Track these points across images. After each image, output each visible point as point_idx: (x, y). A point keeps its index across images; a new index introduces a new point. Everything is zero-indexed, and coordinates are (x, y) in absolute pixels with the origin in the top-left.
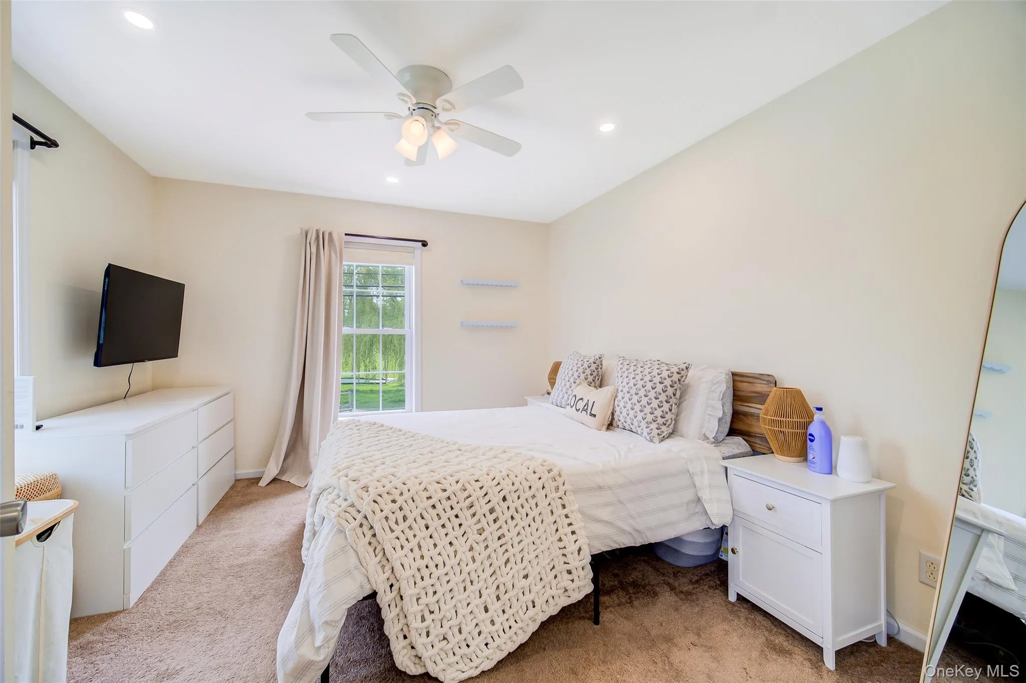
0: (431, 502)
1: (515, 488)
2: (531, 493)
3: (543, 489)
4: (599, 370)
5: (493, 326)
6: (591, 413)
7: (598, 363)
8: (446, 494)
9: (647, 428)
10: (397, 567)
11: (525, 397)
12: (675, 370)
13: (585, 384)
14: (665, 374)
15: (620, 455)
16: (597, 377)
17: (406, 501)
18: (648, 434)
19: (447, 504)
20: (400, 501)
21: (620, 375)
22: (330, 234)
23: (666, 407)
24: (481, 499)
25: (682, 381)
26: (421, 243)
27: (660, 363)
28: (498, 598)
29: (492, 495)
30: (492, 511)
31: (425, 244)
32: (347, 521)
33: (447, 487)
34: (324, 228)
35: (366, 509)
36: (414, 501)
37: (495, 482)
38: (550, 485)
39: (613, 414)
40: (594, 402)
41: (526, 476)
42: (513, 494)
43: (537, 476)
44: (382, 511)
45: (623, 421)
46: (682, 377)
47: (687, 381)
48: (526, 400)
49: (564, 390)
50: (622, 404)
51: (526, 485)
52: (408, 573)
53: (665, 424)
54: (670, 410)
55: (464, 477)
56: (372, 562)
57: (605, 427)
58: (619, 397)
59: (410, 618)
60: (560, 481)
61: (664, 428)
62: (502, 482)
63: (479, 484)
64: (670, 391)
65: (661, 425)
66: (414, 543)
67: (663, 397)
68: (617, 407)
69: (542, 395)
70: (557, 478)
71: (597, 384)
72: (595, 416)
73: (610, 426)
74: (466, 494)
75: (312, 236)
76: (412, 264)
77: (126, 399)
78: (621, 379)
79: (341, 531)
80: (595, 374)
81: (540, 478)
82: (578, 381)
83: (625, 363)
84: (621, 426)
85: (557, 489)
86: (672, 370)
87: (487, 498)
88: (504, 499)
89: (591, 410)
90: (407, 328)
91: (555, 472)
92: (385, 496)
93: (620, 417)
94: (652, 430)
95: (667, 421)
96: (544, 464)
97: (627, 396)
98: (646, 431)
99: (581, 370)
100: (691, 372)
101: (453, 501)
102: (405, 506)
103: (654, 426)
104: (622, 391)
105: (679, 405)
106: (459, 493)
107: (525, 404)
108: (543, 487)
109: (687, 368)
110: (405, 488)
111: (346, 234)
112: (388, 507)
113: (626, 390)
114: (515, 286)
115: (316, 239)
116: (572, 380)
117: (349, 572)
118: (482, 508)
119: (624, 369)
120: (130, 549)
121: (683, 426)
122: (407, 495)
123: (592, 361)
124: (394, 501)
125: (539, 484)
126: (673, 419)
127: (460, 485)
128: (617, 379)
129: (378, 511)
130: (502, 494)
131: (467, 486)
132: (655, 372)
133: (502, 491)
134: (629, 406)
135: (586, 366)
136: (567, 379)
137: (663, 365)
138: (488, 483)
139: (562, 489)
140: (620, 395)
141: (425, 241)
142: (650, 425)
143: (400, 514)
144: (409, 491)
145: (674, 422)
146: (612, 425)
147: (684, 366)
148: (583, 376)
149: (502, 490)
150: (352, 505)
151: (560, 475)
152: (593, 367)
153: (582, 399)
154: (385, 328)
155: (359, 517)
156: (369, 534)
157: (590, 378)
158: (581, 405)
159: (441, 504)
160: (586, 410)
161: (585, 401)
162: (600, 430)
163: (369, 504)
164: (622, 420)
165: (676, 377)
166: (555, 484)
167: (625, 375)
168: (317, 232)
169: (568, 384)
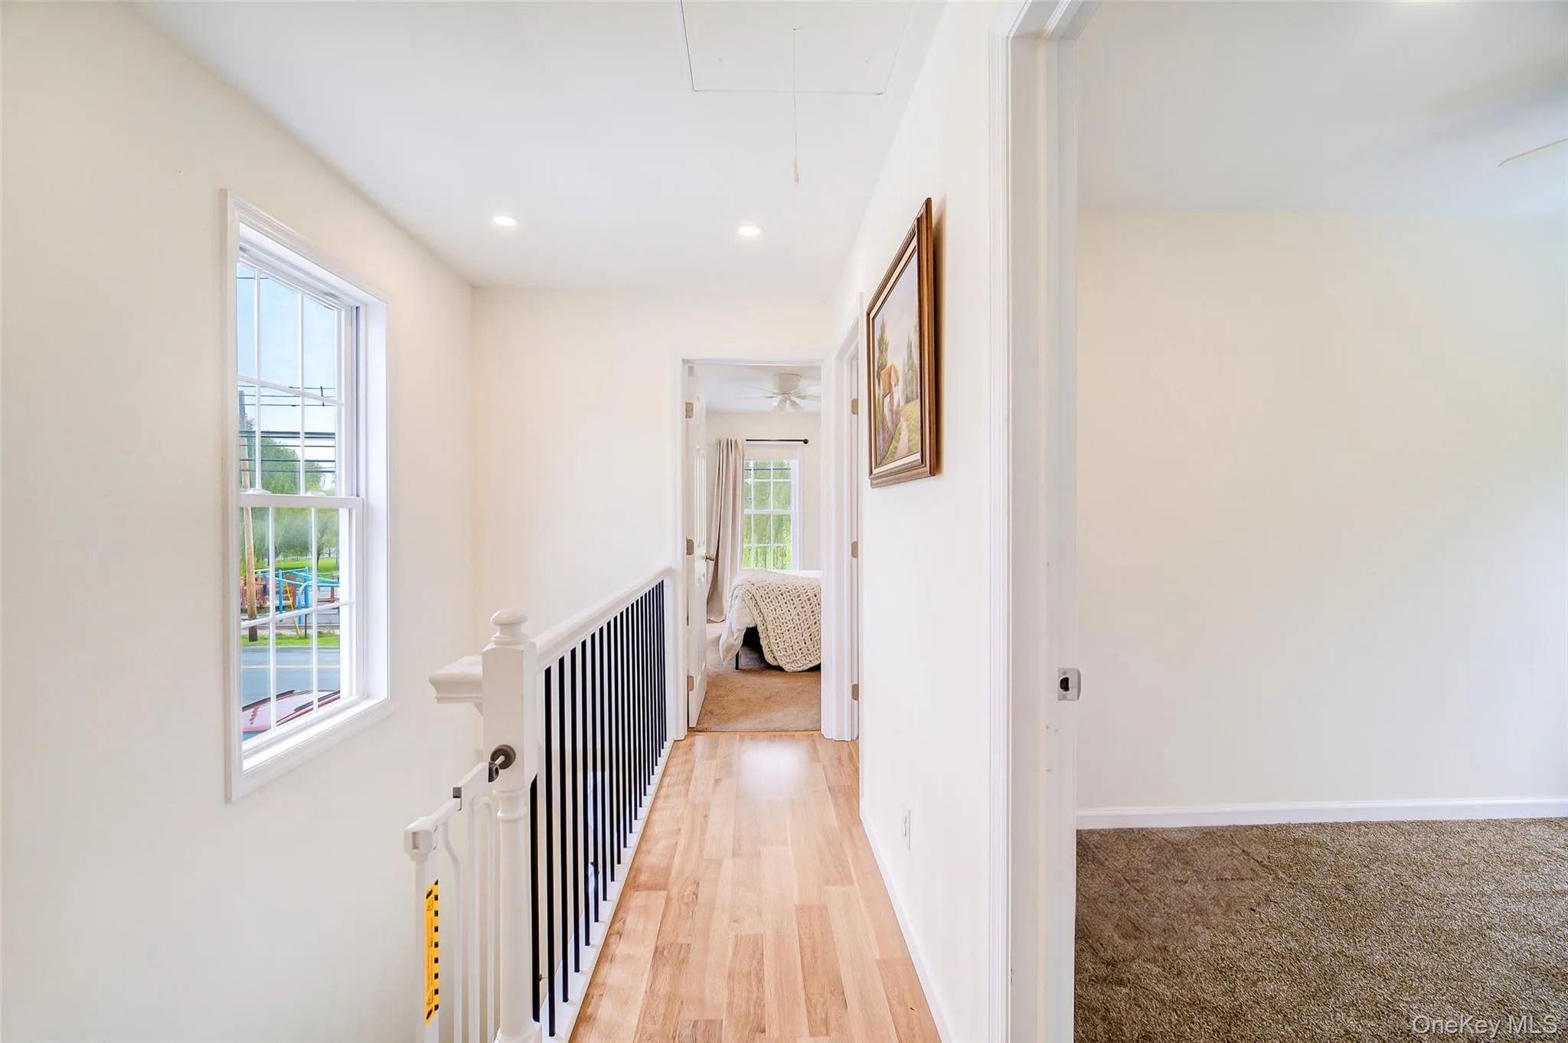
0: (781, 593)
8: (788, 590)
10: (766, 616)
17: (770, 591)
20: (768, 590)
22: (736, 441)
24: (804, 594)
26: (803, 442)
28: (811, 640)
30: (809, 600)
33: (789, 587)
34: (732, 436)
35: (753, 592)
36: (773, 591)
44: (760, 594)
52: (770, 619)
56: (756, 613)
59: (771, 638)
63: (803, 588)
66: (773, 608)
74: (797, 591)
75: (724, 444)
76: (796, 459)
79: (743, 600)
88: (815, 596)
90: (792, 509)
101: (791, 594)
102: (770, 593)
106: (794, 591)
110: (770, 586)
112: (762, 592)
117: (746, 615)
118: (804, 597)
122: (771, 589)
124: (765, 590)
127: (795, 587)
129: (758, 593)
131: (798, 588)
141: (807, 440)
143: (767, 596)
144: (772, 587)
150: (748, 591)
154: (776, 510)
155: (750, 595)
156: (755, 602)
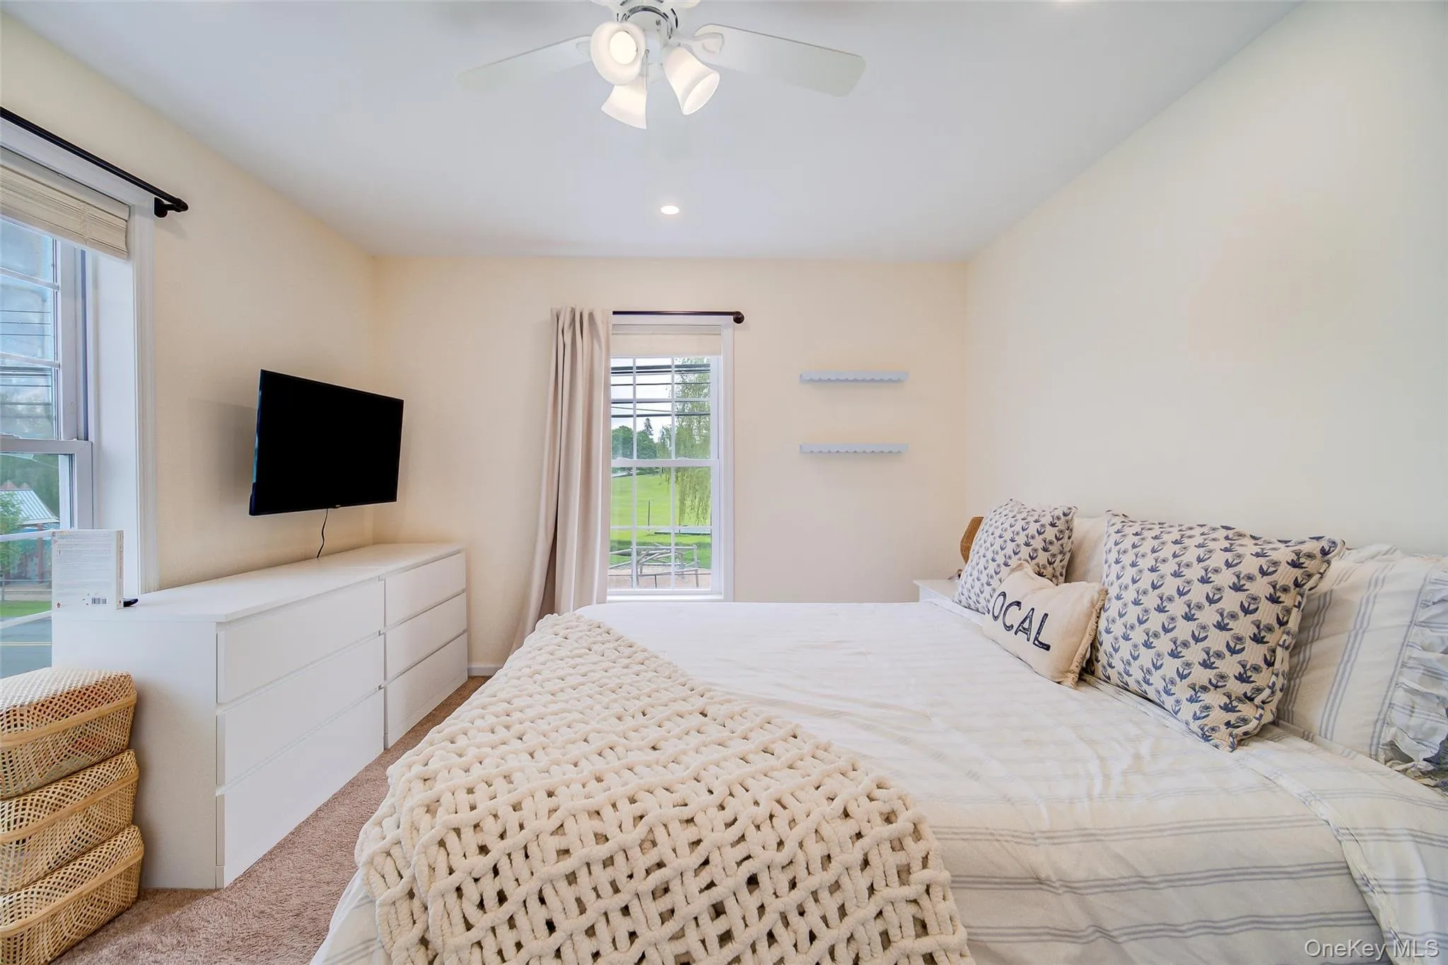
0: (567, 865)
1: (782, 857)
2: (829, 877)
3: (862, 870)
4: (1065, 540)
5: (873, 452)
6: (1036, 639)
7: (1064, 524)
8: (604, 850)
9: (1191, 700)
11: (915, 582)
12: (1285, 554)
13: (1029, 569)
14: (1250, 565)
15: (1107, 777)
16: (1059, 557)
17: (509, 855)
18: (1196, 718)
19: (603, 877)
20: (497, 848)
21: (1113, 556)
22: (591, 315)
23: (1254, 654)
24: (689, 875)
25: (1307, 587)
26: (732, 317)
27: (1233, 536)
29: (720, 867)
30: (718, 911)
31: (739, 318)
32: (383, 876)
33: (612, 831)
34: (584, 306)
35: (418, 860)
36: (527, 856)
37: (734, 832)
38: (887, 860)
39: (1094, 646)
40: (1046, 615)
41: (819, 824)
42: (776, 872)
43: (850, 827)
44: (451, 872)
45: (1122, 671)
46: (1310, 576)
47: (1324, 586)
48: (917, 588)
49: (984, 579)
50: (1118, 629)
51: (816, 850)
53: (1251, 699)
54: (1270, 664)
55: (658, 808)
57: (1072, 678)
58: (1112, 612)
60: (915, 850)
61: (1247, 710)
62: (751, 833)
63: (691, 833)
64: (1267, 613)
65: (1239, 700)
67: (1244, 627)
68: (1103, 633)
69: (950, 579)
70: (909, 842)
71: (1059, 570)
72: (1047, 648)
73: (1087, 672)
74: (652, 857)
75: (565, 319)
76: (719, 354)
77: (319, 558)
78: (1116, 569)
79: (371, 901)
80: (1054, 549)
81: (859, 835)
82: (1014, 562)
83: (1129, 531)
84: (1115, 678)
85: (904, 873)
86: (1274, 556)
87: (705, 877)
88: (753, 883)
89: (1038, 633)
90: (713, 457)
91: (902, 824)
92: (468, 833)
93: (1115, 657)
94: (1207, 708)
95: (1259, 690)
96: (877, 793)
97: (1133, 613)
98: (1188, 710)
99: (1021, 539)
100: (1338, 565)
101: (620, 870)
102: (504, 866)
103: (1214, 699)
104: (1119, 598)
105: (1295, 649)
106: (635, 853)
107: (914, 597)
108: (866, 863)
109: (1324, 553)
110: (512, 819)
111: (615, 313)
112: (467, 863)
113: (1130, 595)
114: (899, 381)
115: (570, 325)
116: (1000, 559)
118: (689, 900)
119: (1127, 544)
120: (222, 796)
121: (1312, 709)
122: (515, 839)
123: (1046, 520)
124: (483, 850)
125: (854, 854)
126: (1278, 686)
127: (642, 828)
128: (1106, 566)
129: (442, 869)
130: (748, 869)
131: (660, 834)
132: (1218, 560)
133: (746, 862)
134: (1138, 636)
135: (1033, 529)
136: (990, 555)
137: (1242, 541)
138: (715, 835)
139: (920, 876)
140: (1114, 607)
141: (738, 313)
142: (1203, 696)
143: (491, 886)
144: (522, 827)
145: (1279, 695)
146: (1093, 673)
147: (1314, 547)
148: (1025, 552)
149: (749, 857)
150: (400, 843)
151: (917, 834)
152: (1050, 533)
153: (1018, 604)
154: (679, 459)
155: (408, 875)
157: (1043, 558)
158: (1015, 616)
159: (590, 873)
160: (1026, 631)
161: (1025, 610)
162: (1059, 683)
163: (425, 848)
164: (1119, 666)
165: (1286, 575)
166: (901, 858)
167: (1127, 559)
168: (573, 312)
169: (992, 566)
